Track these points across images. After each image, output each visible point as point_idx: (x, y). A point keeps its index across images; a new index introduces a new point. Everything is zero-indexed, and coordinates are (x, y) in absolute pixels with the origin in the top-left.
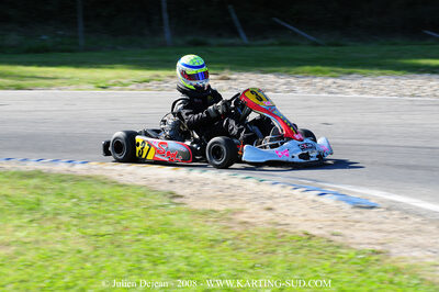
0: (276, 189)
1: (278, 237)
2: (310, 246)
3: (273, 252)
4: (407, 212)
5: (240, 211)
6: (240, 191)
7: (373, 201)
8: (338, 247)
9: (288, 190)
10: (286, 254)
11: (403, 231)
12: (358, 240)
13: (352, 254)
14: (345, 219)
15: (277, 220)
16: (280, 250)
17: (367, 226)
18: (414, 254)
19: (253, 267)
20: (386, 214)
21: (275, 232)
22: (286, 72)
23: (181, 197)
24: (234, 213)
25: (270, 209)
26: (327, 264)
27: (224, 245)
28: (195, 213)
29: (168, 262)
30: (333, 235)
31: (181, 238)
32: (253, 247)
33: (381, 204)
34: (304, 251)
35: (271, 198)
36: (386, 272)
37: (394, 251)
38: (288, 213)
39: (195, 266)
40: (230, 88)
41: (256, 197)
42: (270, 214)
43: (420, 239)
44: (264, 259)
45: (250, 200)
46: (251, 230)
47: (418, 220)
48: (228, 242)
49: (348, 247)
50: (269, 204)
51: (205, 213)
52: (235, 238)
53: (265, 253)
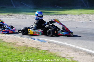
0: (24, 38)
1: (26, 48)
2: (33, 49)
3: (25, 51)
4: (53, 43)
5: (17, 43)
6: (17, 39)
7: (45, 41)
8: (39, 50)
9: (27, 39)
10: (28, 51)
11: (52, 47)
12: (43, 48)
13: (42, 51)
14: (40, 44)
15: (25, 44)
16: (26, 50)
17: (45, 46)
18: (55, 51)
19: (21, 54)
20: (48, 43)
21: (25, 47)
22: (25, 14)
23: (4, 40)
24: (16, 43)
25: (23, 42)
26: (37, 53)
27: (14, 49)
28: (7, 43)
29: (3, 53)
30: (38, 47)
31: (5, 48)
32: (20, 50)
33: (47, 41)
34: (32, 50)
35: (23, 40)
36: (49, 54)
37: (50, 50)
38: (27, 43)
39: (9, 53)
40: (12, 18)
41: (20, 40)
42: (24, 43)
43: (56, 48)
44: (23, 52)
45: (19, 41)
46: (20, 46)
47: (55, 44)
48: (15, 49)
49: (41, 50)
50: (23, 41)
51: (10, 43)
52: (17, 48)
53: (23, 51)
